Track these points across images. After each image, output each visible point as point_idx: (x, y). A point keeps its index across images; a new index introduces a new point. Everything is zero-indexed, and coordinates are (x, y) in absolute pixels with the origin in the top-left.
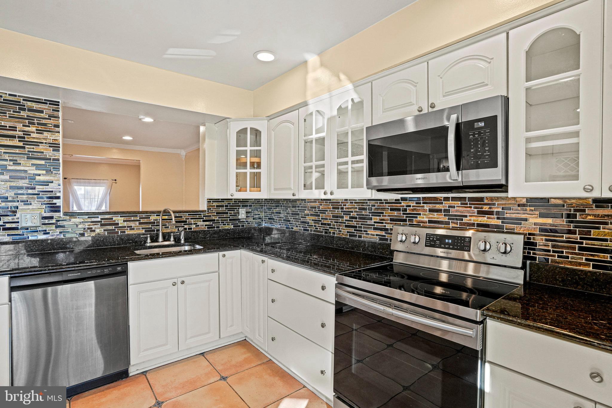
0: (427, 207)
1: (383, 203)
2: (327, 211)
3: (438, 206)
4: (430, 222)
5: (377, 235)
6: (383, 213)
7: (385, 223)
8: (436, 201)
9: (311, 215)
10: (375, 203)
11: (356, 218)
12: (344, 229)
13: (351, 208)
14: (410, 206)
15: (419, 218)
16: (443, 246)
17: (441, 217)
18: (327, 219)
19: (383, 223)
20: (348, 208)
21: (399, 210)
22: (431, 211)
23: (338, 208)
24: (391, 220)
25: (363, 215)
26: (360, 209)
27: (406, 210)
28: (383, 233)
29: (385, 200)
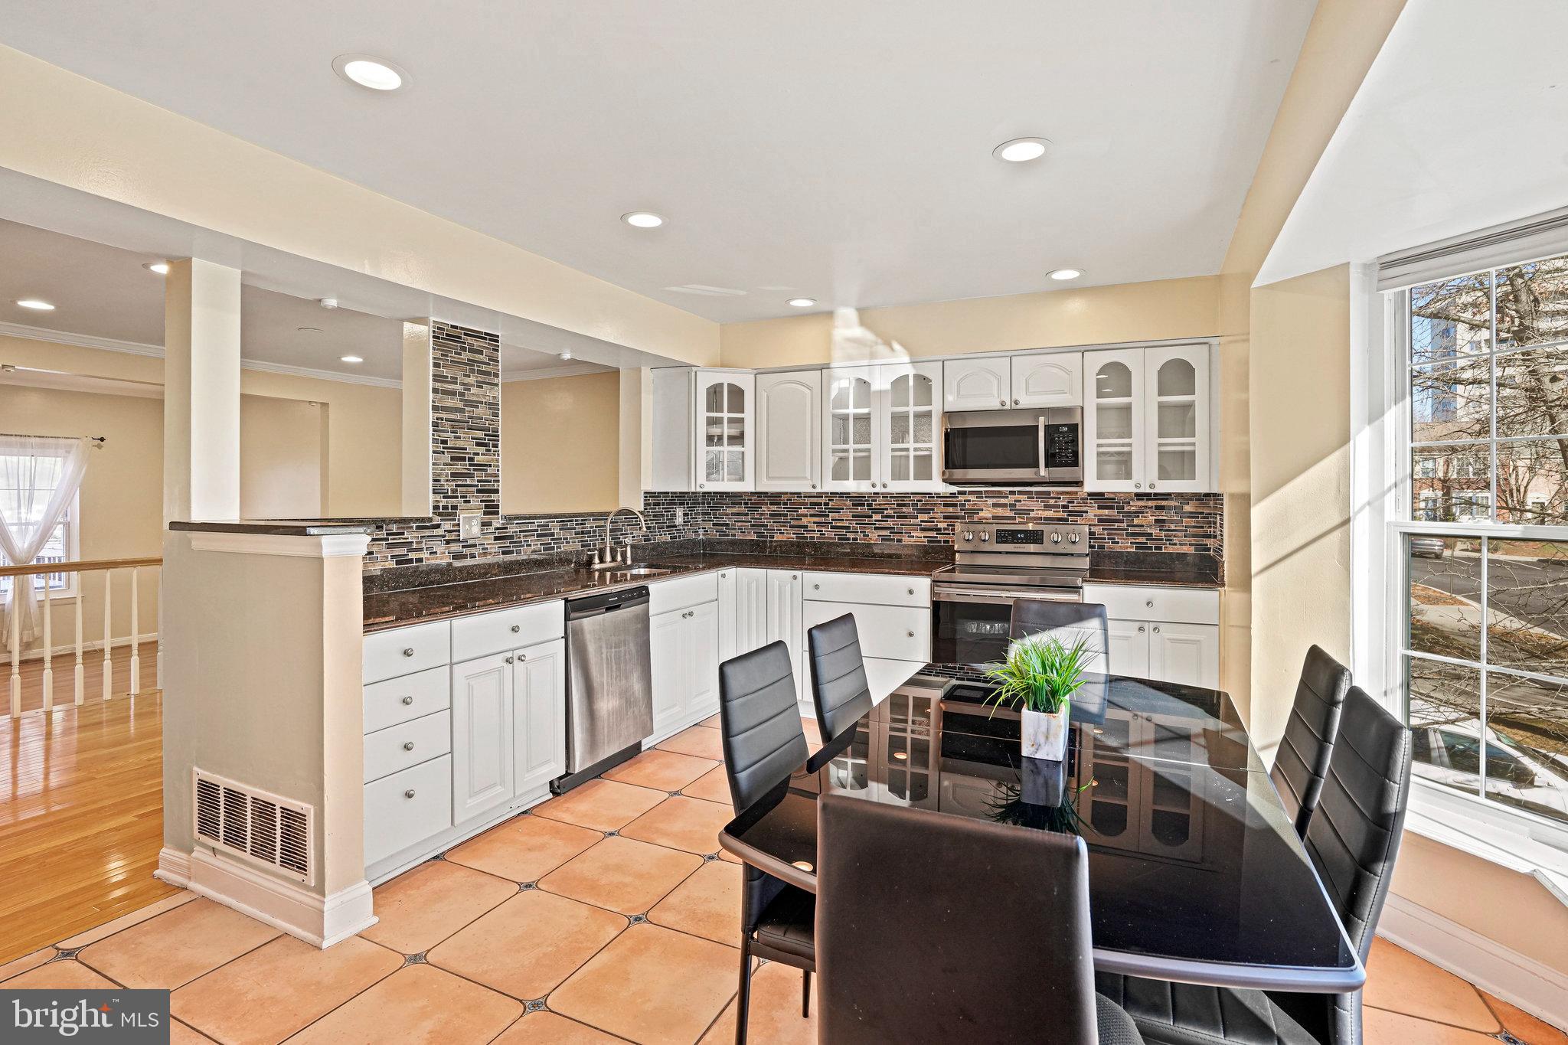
0: (990, 501)
1: (934, 497)
2: (843, 509)
3: (1002, 501)
4: (994, 518)
5: (925, 537)
6: (934, 510)
7: (937, 522)
8: (1000, 495)
9: (811, 516)
10: (922, 497)
11: (893, 517)
12: (873, 533)
13: (884, 504)
14: (969, 501)
15: (981, 514)
16: (1015, 541)
17: (1008, 513)
18: (843, 520)
19: (933, 522)
20: (879, 505)
21: (956, 505)
22: (995, 505)
23: (863, 505)
24: (945, 517)
25: (904, 513)
26: (898, 505)
27: (964, 505)
28: (934, 534)
29: (936, 494)
